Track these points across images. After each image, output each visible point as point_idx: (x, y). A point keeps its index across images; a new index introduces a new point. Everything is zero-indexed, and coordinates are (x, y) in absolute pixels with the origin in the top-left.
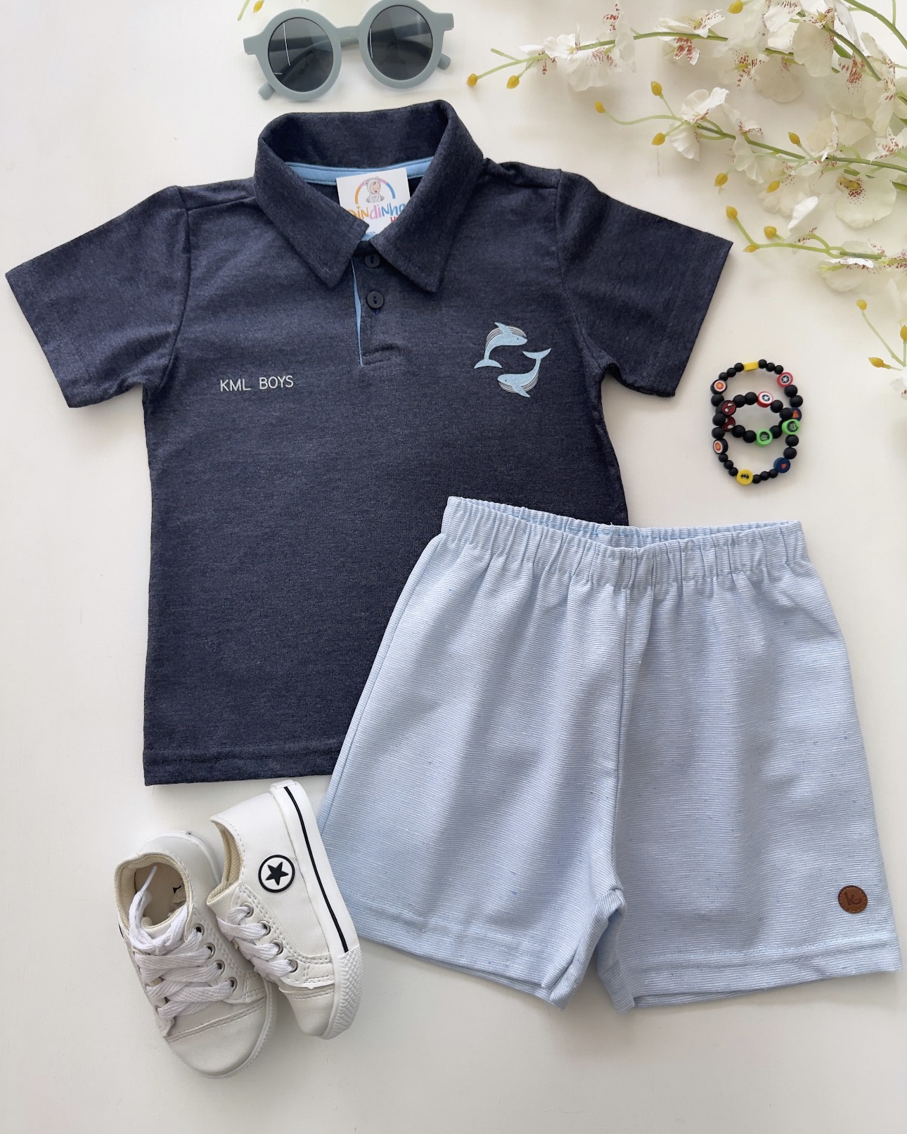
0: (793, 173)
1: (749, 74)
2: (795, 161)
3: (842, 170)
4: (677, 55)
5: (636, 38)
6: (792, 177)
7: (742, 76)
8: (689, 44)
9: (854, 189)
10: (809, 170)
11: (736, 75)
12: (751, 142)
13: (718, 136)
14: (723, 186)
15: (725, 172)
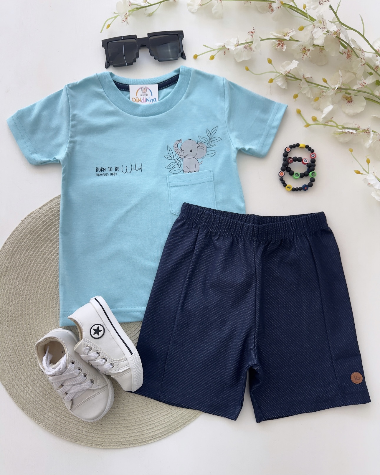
0: (324, 94)
1: (307, 55)
2: (325, 89)
3: (344, 93)
4: (277, 47)
5: (261, 40)
6: (324, 96)
7: (304, 55)
8: (282, 43)
9: (349, 100)
10: (331, 93)
11: (301, 55)
12: (308, 82)
13: (294, 79)
14: (296, 99)
15: (297, 93)
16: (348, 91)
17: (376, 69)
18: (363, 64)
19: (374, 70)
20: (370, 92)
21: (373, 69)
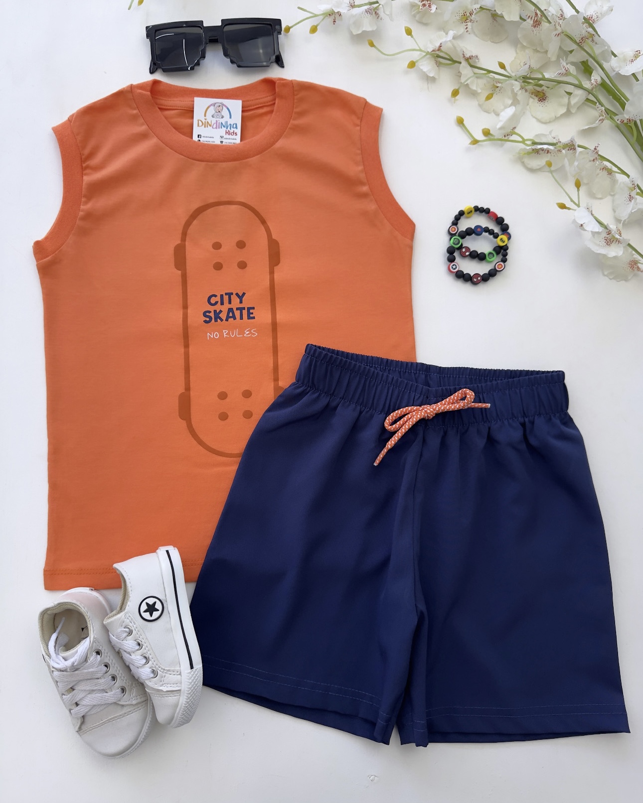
2: (503, 79)
3: (533, 85)
6: (500, 89)
9: (542, 97)
12: (472, 66)
13: (450, 62)
14: (457, 97)
15: (457, 88)
16: (541, 82)
17: (581, 42)
18: (559, 34)
19: (578, 44)
20: (576, 82)
21: (575, 42)
